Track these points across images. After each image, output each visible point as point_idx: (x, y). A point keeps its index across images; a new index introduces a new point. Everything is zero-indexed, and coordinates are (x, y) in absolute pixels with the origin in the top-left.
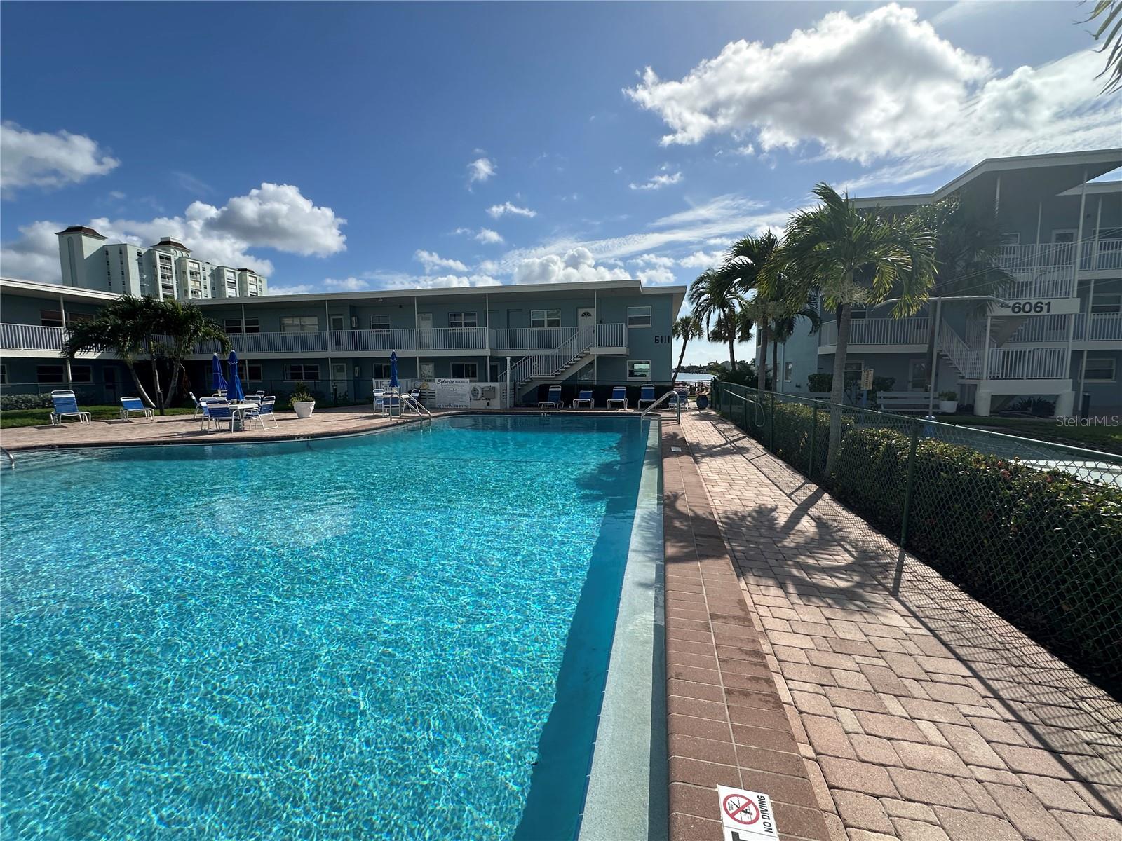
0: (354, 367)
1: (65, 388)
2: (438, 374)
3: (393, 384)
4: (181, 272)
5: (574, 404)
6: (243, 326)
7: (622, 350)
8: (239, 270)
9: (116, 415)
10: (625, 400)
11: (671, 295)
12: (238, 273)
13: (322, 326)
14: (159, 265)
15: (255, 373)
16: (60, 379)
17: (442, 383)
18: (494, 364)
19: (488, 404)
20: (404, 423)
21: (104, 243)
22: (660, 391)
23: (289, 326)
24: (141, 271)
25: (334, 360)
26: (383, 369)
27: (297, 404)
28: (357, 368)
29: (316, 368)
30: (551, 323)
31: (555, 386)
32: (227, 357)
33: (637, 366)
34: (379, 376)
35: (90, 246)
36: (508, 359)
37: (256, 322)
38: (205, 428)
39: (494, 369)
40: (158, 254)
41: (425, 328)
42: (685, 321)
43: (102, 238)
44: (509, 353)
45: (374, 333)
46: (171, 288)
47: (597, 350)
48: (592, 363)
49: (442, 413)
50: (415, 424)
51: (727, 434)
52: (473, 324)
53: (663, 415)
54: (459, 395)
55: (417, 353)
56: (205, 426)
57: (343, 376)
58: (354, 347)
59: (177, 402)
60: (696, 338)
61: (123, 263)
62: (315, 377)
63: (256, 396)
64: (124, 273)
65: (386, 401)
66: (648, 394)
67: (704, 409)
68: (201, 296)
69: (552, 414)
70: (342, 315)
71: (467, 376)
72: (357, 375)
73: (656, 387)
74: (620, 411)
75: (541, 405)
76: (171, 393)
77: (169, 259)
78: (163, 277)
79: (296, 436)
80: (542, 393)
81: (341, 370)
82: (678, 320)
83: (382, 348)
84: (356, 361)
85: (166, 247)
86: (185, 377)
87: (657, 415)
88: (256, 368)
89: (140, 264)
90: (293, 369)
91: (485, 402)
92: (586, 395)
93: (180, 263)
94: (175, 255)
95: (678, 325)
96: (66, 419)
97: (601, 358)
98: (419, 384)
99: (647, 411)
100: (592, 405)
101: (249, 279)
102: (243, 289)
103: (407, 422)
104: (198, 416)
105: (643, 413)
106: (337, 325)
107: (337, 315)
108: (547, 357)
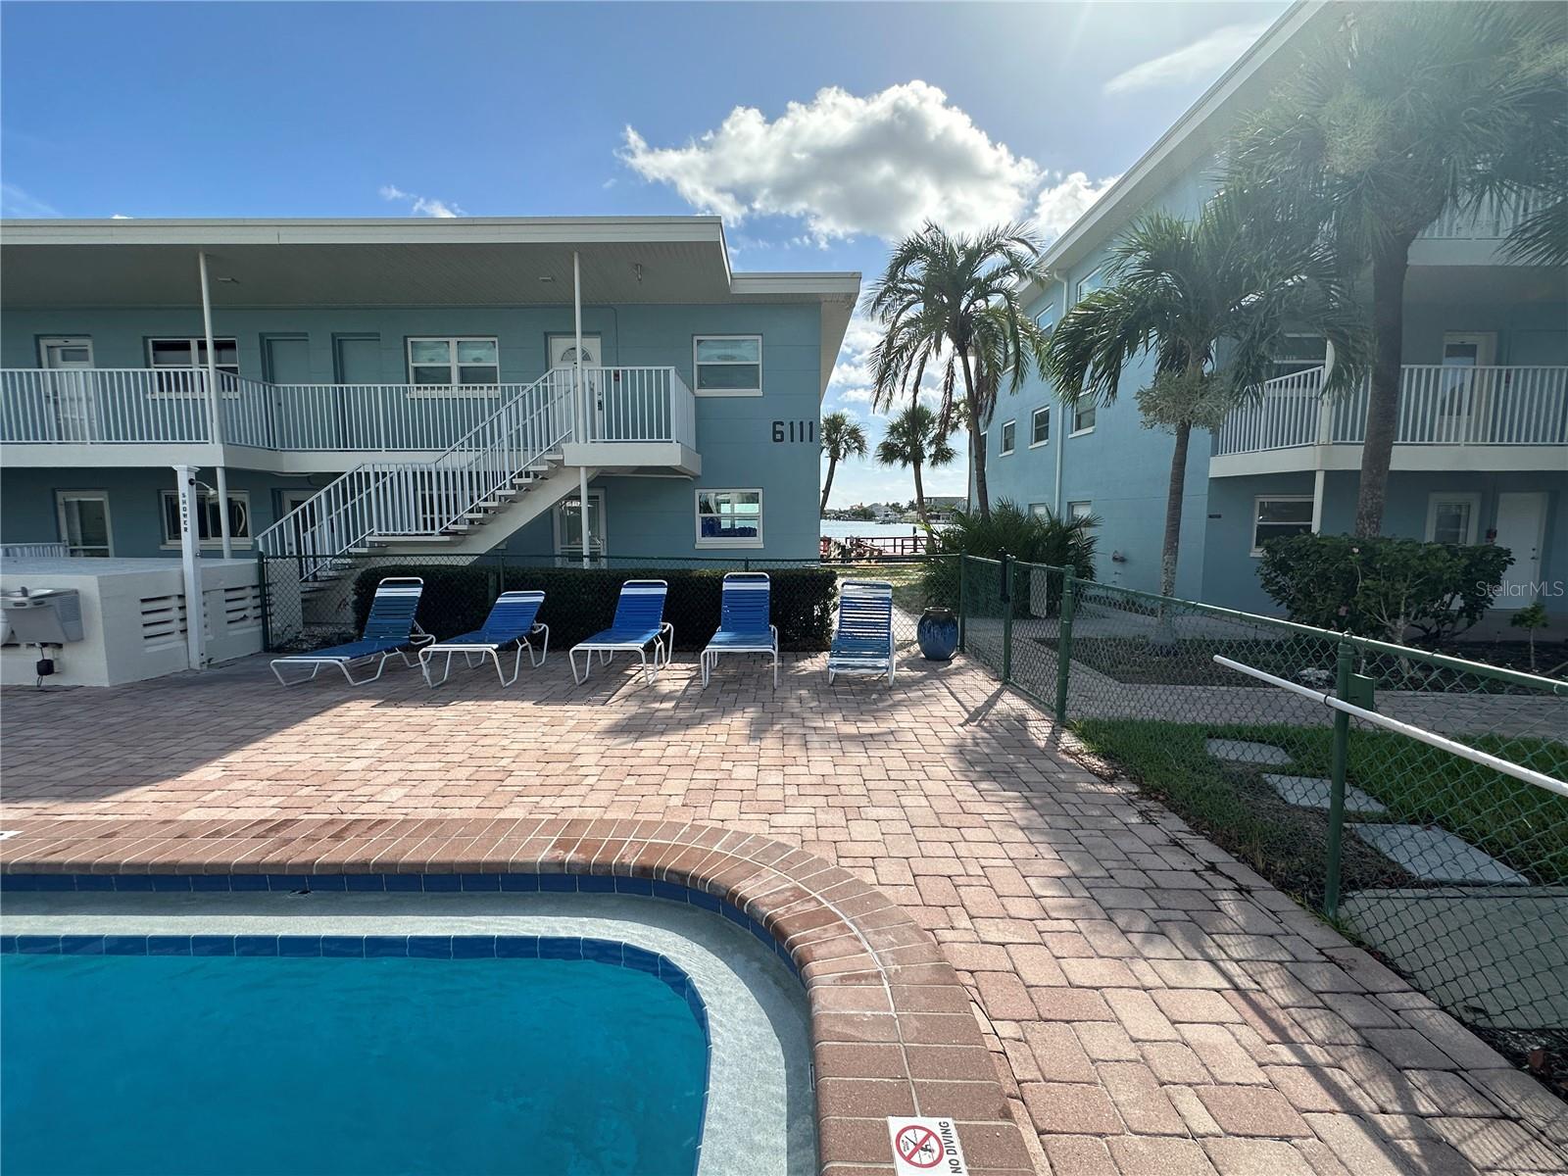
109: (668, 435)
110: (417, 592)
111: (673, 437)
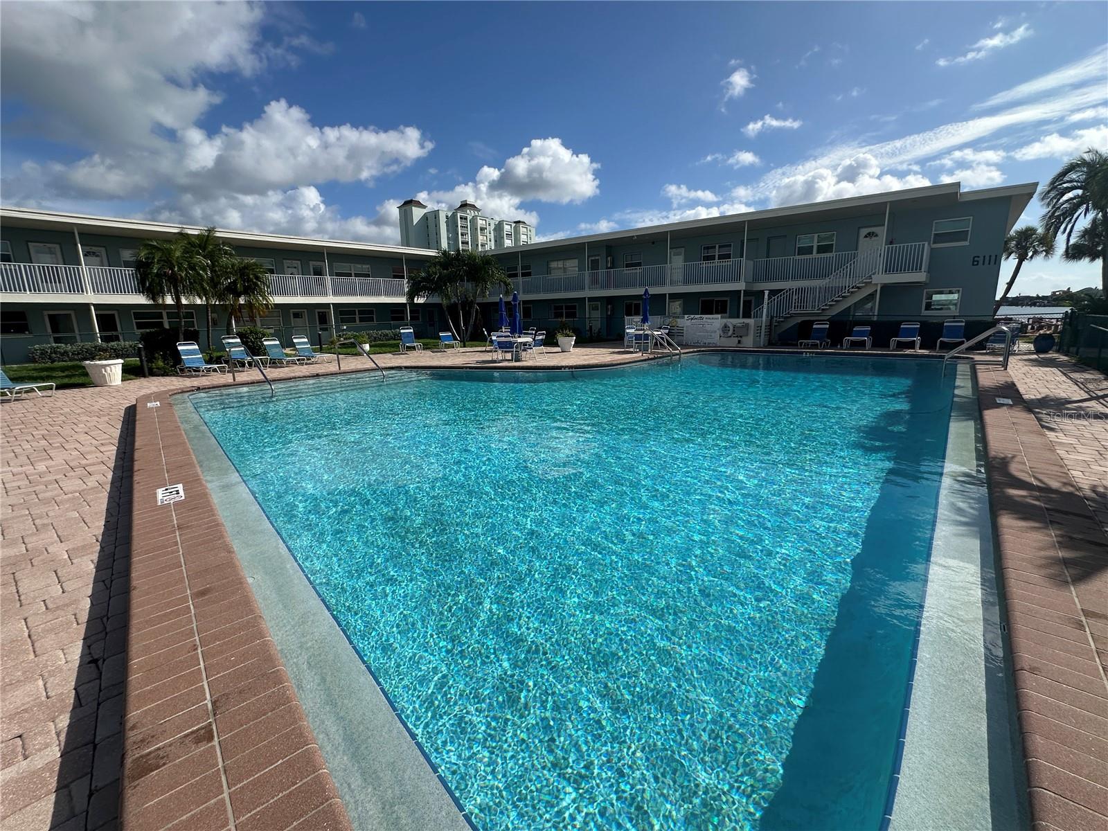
0: (608, 304)
1: (406, 326)
2: (687, 311)
3: (644, 320)
4: (474, 229)
5: (845, 345)
6: (520, 271)
7: (921, 277)
8: (515, 222)
9: (436, 346)
10: (917, 339)
11: (1010, 197)
12: (513, 225)
13: (581, 268)
14: (459, 225)
15: (527, 313)
16: (402, 319)
17: (692, 319)
18: (748, 298)
19: (739, 342)
20: (655, 358)
21: (425, 211)
22: (973, 328)
23: (554, 269)
24: (448, 231)
25: (591, 299)
26: (633, 306)
27: (561, 339)
28: (609, 306)
29: (574, 307)
30: (822, 249)
31: (821, 322)
32: (510, 298)
33: (936, 297)
34: (629, 314)
35: (417, 214)
36: (767, 293)
37: (528, 267)
38: (495, 357)
39: (747, 304)
40: (459, 215)
41: (677, 263)
42: (1028, 233)
43: (424, 207)
44: (766, 286)
45: (627, 271)
46: (467, 243)
47: (881, 279)
48: (871, 297)
49: (692, 350)
50: (665, 360)
51: (1091, 386)
52: (728, 256)
53: (977, 358)
54: (707, 332)
55: (666, 290)
56: (495, 356)
57: (597, 314)
58: (607, 286)
59: (474, 337)
60: (1039, 259)
61: (437, 226)
62: (573, 315)
63: (530, 332)
64: (438, 234)
65: (638, 337)
66: (953, 331)
67: (1046, 352)
68: (487, 248)
69: (817, 353)
70: (598, 255)
71: (717, 313)
72: (609, 313)
73: (966, 322)
74: (908, 352)
75: (801, 344)
76: (470, 328)
77: (466, 219)
78: (462, 235)
79: (563, 367)
80: (804, 330)
81: (596, 308)
82: (1012, 233)
83: (634, 285)
84: (610, 300)
85: (464, 209)
86: (480, 316)
87: (967, 358)
88: (529, 306)
89: (447, 226)
90: (556, 308)
91: (736, 340)
92: (862, 333)
93: (474, 220)
94: (470, 214)
95: (1012, 239)
96: (409, 348)
97: (886, 288)
98: (668, 321)
99: (954, 353)
100: (868, 344)
101: (522, 230)
102: (517, 240)
103: (658, 358)
104: (488, 348)
105: (947, 355)
106: (595, 265)
107: (595, 256)
108: (813, 289)
109: (920, 269)
110: (827, 326)
111: (923, 270)
